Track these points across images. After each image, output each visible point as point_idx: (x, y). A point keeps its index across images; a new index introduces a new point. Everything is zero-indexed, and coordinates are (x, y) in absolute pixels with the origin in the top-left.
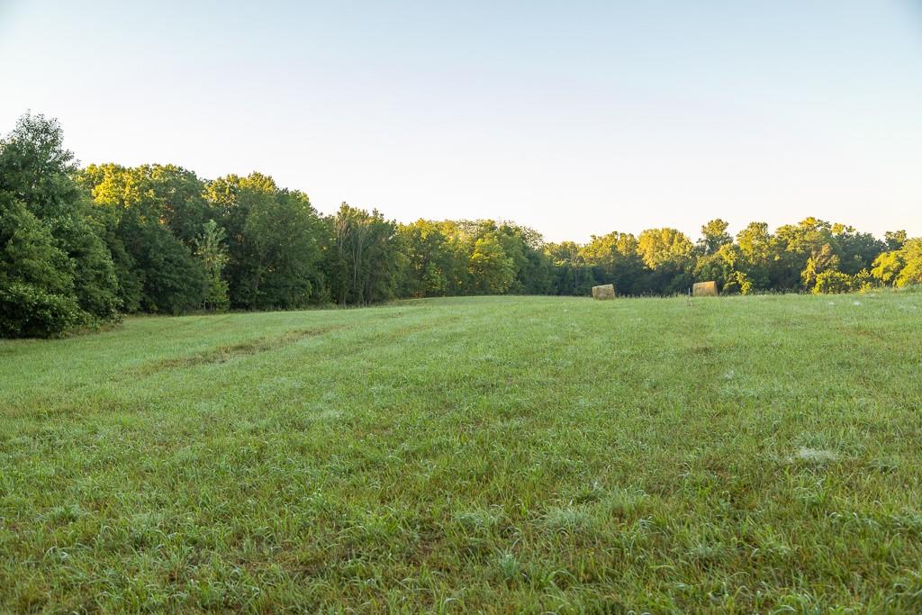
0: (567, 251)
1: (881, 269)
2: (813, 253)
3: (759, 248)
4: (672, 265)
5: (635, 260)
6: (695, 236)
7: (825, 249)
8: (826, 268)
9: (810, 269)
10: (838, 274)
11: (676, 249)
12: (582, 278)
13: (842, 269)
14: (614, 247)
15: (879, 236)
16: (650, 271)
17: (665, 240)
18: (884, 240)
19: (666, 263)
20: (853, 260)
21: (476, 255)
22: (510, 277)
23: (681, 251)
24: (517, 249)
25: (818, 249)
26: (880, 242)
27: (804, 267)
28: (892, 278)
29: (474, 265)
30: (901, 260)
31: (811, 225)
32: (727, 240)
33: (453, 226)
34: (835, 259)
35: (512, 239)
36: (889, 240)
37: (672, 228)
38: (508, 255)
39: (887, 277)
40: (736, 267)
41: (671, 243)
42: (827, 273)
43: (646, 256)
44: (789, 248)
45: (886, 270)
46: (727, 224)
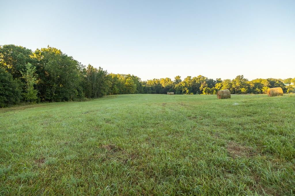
0: (145, 83)
1: (217, 87)
2: (202, 83)
3: (189, 82)
4: (169, 86)
5: (159, 85)
6: (173, 80)
7: (204, 82)
8: (205, 87)
9: (201, 87)
10: (208, 88)
11: (169, 82)
12: (149, 90)
13: (208, 87)
14: (155, 82)
15: (215, 79)
16: (163, 88)
17: (167, 80)
18: (216, 80)
19: (168, 86)
20: (210, 85)
21: (126, 83)
22: (135, 89)
23: (171, 83)
24: (136, 82)
25: (203, 82)
26: (215, 81)
27: (200, 86)
28: (220, 89)
29: (126, 86)
30: (221, 85)
31: (200, 77)
32: (181, 81)
33: (120, 75)
34: (207, 85)
35: (135, 79)
36: (217, 81)
37: (168, 78)
38: (135, 83)
39: (219, 89)
40: (185, 86)
41: (168, 81)
42: (205, 88)
43: (163, 84)
44: (197, 82)
45: (219, 87)
46: (180, 77)
